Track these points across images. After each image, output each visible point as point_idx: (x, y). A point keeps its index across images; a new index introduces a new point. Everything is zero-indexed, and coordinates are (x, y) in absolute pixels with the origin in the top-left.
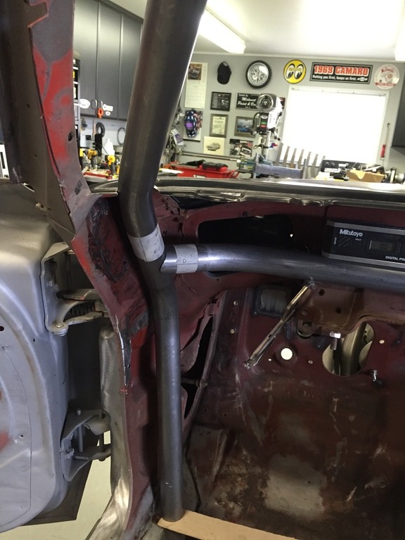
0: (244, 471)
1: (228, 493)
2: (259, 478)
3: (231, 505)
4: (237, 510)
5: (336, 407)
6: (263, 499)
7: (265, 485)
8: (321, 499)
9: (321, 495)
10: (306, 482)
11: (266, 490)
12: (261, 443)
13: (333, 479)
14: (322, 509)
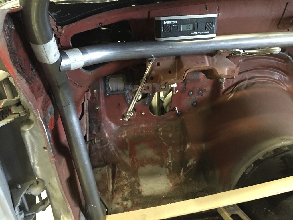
0: (126, 182)
1: (122, 198)
2: (135, 183)
3: (125, 203)
4: (129, 204)
5: (161, 133)
6: (140, 193)
7: (139, 185)
8: (169, 180)
9: (168, 178)
10: (159, 175)
11: (140, 187)
12: (130, 165)
13: (171, 168)
14: (171, 185)
